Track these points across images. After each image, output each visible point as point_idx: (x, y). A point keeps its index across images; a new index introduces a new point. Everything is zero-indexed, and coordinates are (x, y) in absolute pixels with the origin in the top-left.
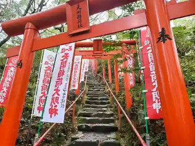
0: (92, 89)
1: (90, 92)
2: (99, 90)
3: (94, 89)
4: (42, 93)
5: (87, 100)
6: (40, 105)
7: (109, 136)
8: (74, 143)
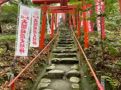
0: (62, 34)
1: (61, 36)
2: (67, 35)
3: (64, 34)
4: (21, 40)
5: (59, 41)
6: (21, 48)
7: (72, 67)
8: (47, 74)
